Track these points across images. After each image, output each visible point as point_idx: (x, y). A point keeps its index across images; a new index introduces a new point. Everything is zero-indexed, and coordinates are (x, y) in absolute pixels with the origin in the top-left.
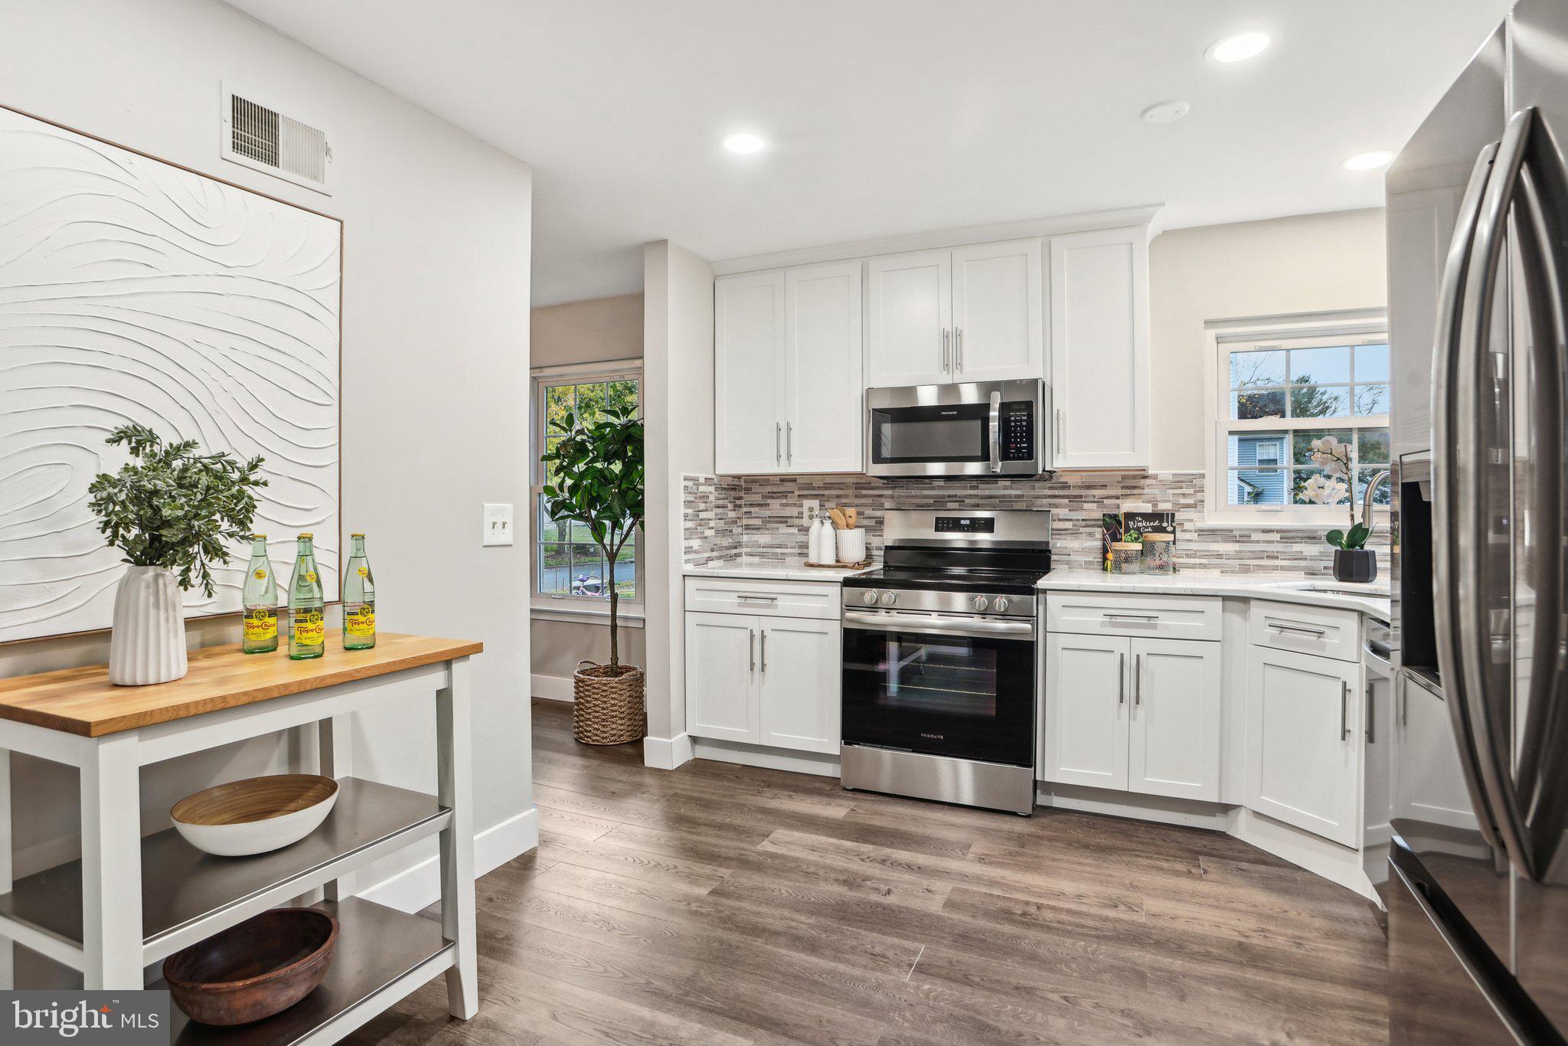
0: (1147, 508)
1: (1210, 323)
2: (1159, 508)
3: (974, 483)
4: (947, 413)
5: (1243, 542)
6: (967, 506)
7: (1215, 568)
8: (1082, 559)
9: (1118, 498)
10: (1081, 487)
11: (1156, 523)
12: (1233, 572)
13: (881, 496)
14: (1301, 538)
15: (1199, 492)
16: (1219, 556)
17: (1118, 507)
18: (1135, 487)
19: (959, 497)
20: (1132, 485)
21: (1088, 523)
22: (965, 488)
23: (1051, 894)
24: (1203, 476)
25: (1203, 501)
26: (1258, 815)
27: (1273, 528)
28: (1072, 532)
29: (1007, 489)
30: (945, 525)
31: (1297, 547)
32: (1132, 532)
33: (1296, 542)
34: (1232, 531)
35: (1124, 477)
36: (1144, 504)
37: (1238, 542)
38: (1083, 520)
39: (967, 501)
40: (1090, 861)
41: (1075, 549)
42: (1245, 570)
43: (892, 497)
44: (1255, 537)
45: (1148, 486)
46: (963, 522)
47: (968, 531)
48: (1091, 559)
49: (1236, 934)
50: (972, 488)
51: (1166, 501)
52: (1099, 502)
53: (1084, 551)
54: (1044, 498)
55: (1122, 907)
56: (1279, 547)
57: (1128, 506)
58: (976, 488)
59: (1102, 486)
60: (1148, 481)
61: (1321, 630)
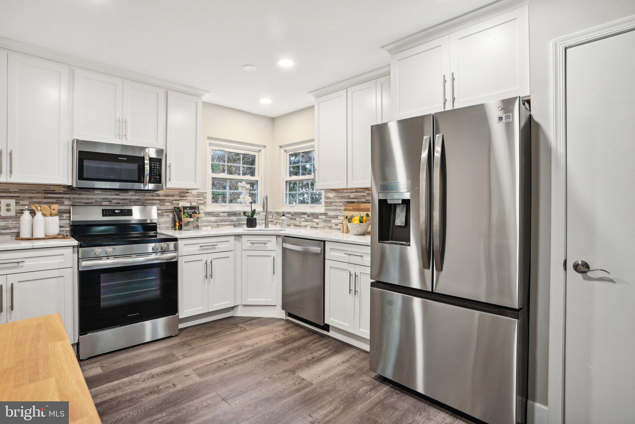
0: (188, 205)
1: (209, 138)
2: (192, 205)
3: (117, 193)
4: (122, 158)
5: (217, 217)
6: (113, 204)
7: (209, 226)
8: (165, 226)
9: (178, 201)
10: (164, 196)
11: (193, 211)
12: (215, 227)
13: (63, 198)
14: (233, 214)
15: (204, 199)
16: (211, 222)
17: (178, 204)
18: (184, 197)
19: (109, 199)
20: (183, 195)
21: (167, 211)
22: (112, 195)
23: (222, 354)
24: (206, 193)
25: (206, 202)
26: (245, 306)
27: (225, 211)
28: (161, 215)
29: (133, 196)
30: (107, 213)
31: (232, 218)
32: (186, 214)
33: (231, 216)
34: (214, 213)
35: (180, 192)
36: (188, 203)
37: (216, 216)
38: (165, 210)
39: (114, 201)
40: (215, 340)
41: (162, 222)
42: (218, 226)
43: (69, 198)
44: (221, 214)
45: (189, 196)
46: (117, 211)
47: (119, 216)
48: (169, 226)
49: (273, 340)
50: (116, 195)
51: (194, 202)
52: (171, 202)
53: (165, 223)
54: (149, 200)
55: (243, 348)
56: (227, 218)
57: (182, 204)
58: (119, 195)
59: (172, 196)
60: (188, 194)
61: (266, 242)
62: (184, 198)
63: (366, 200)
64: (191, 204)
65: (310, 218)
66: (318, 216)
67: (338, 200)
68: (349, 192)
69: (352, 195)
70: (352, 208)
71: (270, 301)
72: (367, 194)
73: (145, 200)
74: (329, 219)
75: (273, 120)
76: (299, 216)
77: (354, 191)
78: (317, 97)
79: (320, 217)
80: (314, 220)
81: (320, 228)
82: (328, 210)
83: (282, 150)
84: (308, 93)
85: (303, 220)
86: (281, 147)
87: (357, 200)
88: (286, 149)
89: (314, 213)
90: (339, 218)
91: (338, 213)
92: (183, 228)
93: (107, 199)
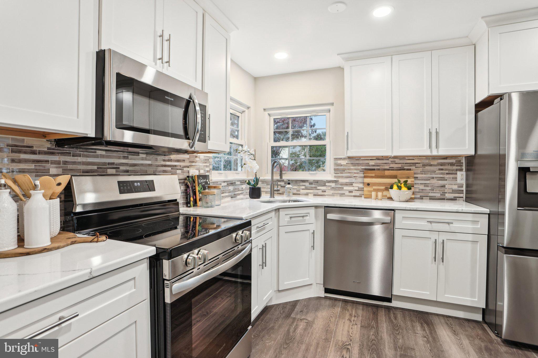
0: (197, 173)
4: (168, 98)
9: (188, 167)
10: (176, 161)
11: (205, 181)
14: (230, 184)
15: (210, 165)
17: (190, 172)
24: (211, 158)
25: (211, 169)
30: (125, 188)
32: (200, 185)
34: (217, 182)
36: (196, 170)
46: (136, 184)
48: (184, 201)
51: (202, 169)
52: (182, 169)
60: (197, 159)
61: (305, 215)
62: (193, 164)
63: (390, 167)
64: (199, 171)
65: (313, 186)
66: (325, 184)
67: (352, 167)
68: (368, 160)
69: (372, 163)
70: (374, 175)
71: (306, 280)
72: (391, 161)
73: (157, 166)
74: (340, 186)
75: (256, 79)
76: (297, 184)
77: (375, 158)
78: (347, 60)
79: (327, 184)
80: (318, 188)
81: (328, 195)
82: (339, 177)
83: (266, 113)
84: (338, 55)
85: (303, 187)
86: (264, 110)
87: (379, 167)
88: (270, 112)
89: (319, 181)
90: (354, 185)
91: (353, 180)
92: (199, 203)
93: (113, 164)
